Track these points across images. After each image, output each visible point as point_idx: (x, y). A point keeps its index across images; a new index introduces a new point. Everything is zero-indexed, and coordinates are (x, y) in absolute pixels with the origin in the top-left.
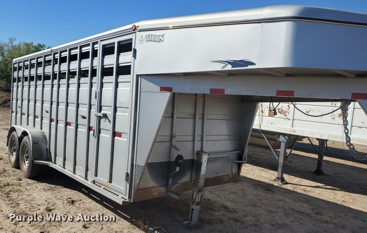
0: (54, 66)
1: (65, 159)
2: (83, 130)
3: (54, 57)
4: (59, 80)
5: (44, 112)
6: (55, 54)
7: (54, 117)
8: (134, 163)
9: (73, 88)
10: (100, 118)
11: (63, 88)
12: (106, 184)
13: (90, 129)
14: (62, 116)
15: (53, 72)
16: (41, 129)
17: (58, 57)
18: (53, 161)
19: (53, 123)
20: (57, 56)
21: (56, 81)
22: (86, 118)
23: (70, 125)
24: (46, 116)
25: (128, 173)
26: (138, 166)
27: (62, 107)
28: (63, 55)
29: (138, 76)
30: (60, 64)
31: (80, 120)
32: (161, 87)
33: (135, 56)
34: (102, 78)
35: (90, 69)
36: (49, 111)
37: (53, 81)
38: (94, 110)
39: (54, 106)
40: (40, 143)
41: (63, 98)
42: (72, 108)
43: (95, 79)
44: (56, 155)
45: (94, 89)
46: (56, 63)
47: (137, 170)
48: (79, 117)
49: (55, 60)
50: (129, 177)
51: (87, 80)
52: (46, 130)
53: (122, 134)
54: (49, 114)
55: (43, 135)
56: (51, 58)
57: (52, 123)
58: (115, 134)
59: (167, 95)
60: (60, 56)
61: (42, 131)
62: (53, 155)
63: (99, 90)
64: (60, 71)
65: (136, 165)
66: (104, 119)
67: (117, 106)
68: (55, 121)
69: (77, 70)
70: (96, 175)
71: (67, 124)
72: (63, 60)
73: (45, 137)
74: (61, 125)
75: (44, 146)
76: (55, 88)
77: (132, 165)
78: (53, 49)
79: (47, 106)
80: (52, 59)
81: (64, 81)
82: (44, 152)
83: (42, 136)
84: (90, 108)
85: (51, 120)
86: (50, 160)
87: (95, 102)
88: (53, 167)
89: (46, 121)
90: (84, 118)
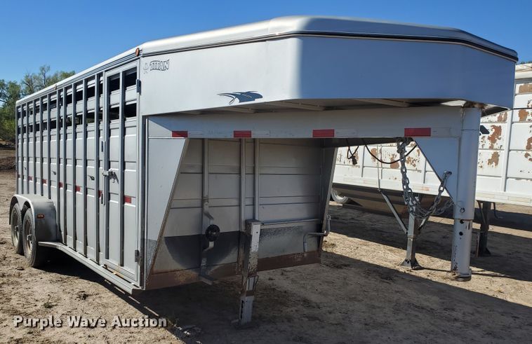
0: (59, 108)
1: (75, 239)
2: (92, 196)
3: (59, 96)
4: (65, 129)
5: (52, 173)
6: (60, 91)
7: (62, 181)
9: (80, 139)
10: (108, 178)
11: (70, 139)
12: (118, 268)
13: (98, 194)
14: (70, 180)
15: (59, 117)
16: (50, 198)
17: (64, 97)
18: (64, 242)
19: (62, 189)
20: (63, 95)
21: (62, 130)
22: (94, 179)
23: (79, 190)
24: (54, 178)
25: (138, 251)
26: (150, 241)
28: (69, 92)
29: (144, 117)
30: (66, 106)
31: (89, 182)
33: (139, 90)
34: (108, 122)
35: (95, 111)
36: (56, 172)
37: (59, 129)
38: (103, 168)
39: (62, 164)
40: (47, 217)
42: (80, 166)
43: (101, 125)
44: (66, 234)
46: (62, 105)
47: (150, 247)
48: (88, 178)
49: (60, 100)
50: (140, 257)
51: (93, 126)
52: (54, 199)
53: (132, 199)
54: (57, 176)
55: (52, 207)
56: (56, 97)
57: (60, 188)
58: (124, 199)
60: (66, 93)
61: (50, 200)
63: (106, 140)
64: (66, 116)
65: (147, 239)
66: (113, 180)
67: (126, 160)
68: (63, 185)
69: (83, 114)
70: (108, 257)
71: (76, 189)
72: (68, 100)
73: (54, 209)
74: (70, 191)
75: (52, 222)
76: (62, 140)
77: (143, 240)
78: (57, 84)
79: (54, 164)
80: (57, 99)
81: (70, 130)
82: (53, 230)
83: (50, 208)
84: (98, 165)
85: (59, 185)
86: (59, 240)
89: (54, 186)
90: (92, 178)
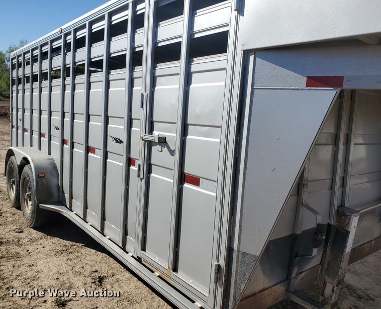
0: (65, 55)
1: (86, 207)
2: (117, 163)
3: (65, 41)
4: (74, 78)
5: (53, 128)
6: (66, 35)
7: (67, 136)
8: (235, 247)
9: (98, 90)
10: (150, 144)
11: (81, 91)
12: (166, 272)
13: (130, 162)
14: (79, 137)
15: (65, 65)
16: (50, 154)
17: (72, 41)
18: (68, 206)
19: (67, 147)
20: (70, 38)
21: (69, 80)
22: (121, 142)
23: (94, 152)
24: (56, 134)
25: (219, 267)
26: (244, 254)
27: (80, 121)
28: (80, 34)
29: (247, 53)
30: (75, 51)
31: (111, 145)
32: (308, 77)
34: (154, 67)
35: (128, 53)
36: (60, 127)
37: (64, 79)
38: (138, 129)
39: (68, 119)
40: (48, 176)
41: (80, 106)
42: (97, 124)
43: (139, 71)
44: (71, 197)
45: (138, 88)
46: (69, 50)
47: (243, 263)
48: (110, 140)
49: (67, 45)
50: (223, 276)
51: (123, 73)
52: (56, 155)
53: (201, 179)
54: (59, 131)
55: (52, 164)
56: (60, 43)
57: (65, 146)
58: (183, 178)
59: (328, 95)
60: (75, 36)
61: (50, 157)
62: (67, 196)
63: (148, 92)
64: (74, 63)
65: (238, 251)
66: (159, 147)
67: (189, 122)
68: (69, 142)
69: (104, 58)
70: (144, 249)
71: (88, 149)
72: (79, 43)
73: (55, 167)
74: (79, 151)
75: (54, 182)
76: (68, 91)
77: (230, 250)
78: (63, 27)
79: (56, 118)
80: (62, 44)
81: (81, 79)
82: (55, 191)
83: (51, 166)
84: (130, 125)
85: (63, 142)
86: (61, 202)
87: (139, 113)
88: (68, 216)
89: (56, 143)
90: (118, 141)
